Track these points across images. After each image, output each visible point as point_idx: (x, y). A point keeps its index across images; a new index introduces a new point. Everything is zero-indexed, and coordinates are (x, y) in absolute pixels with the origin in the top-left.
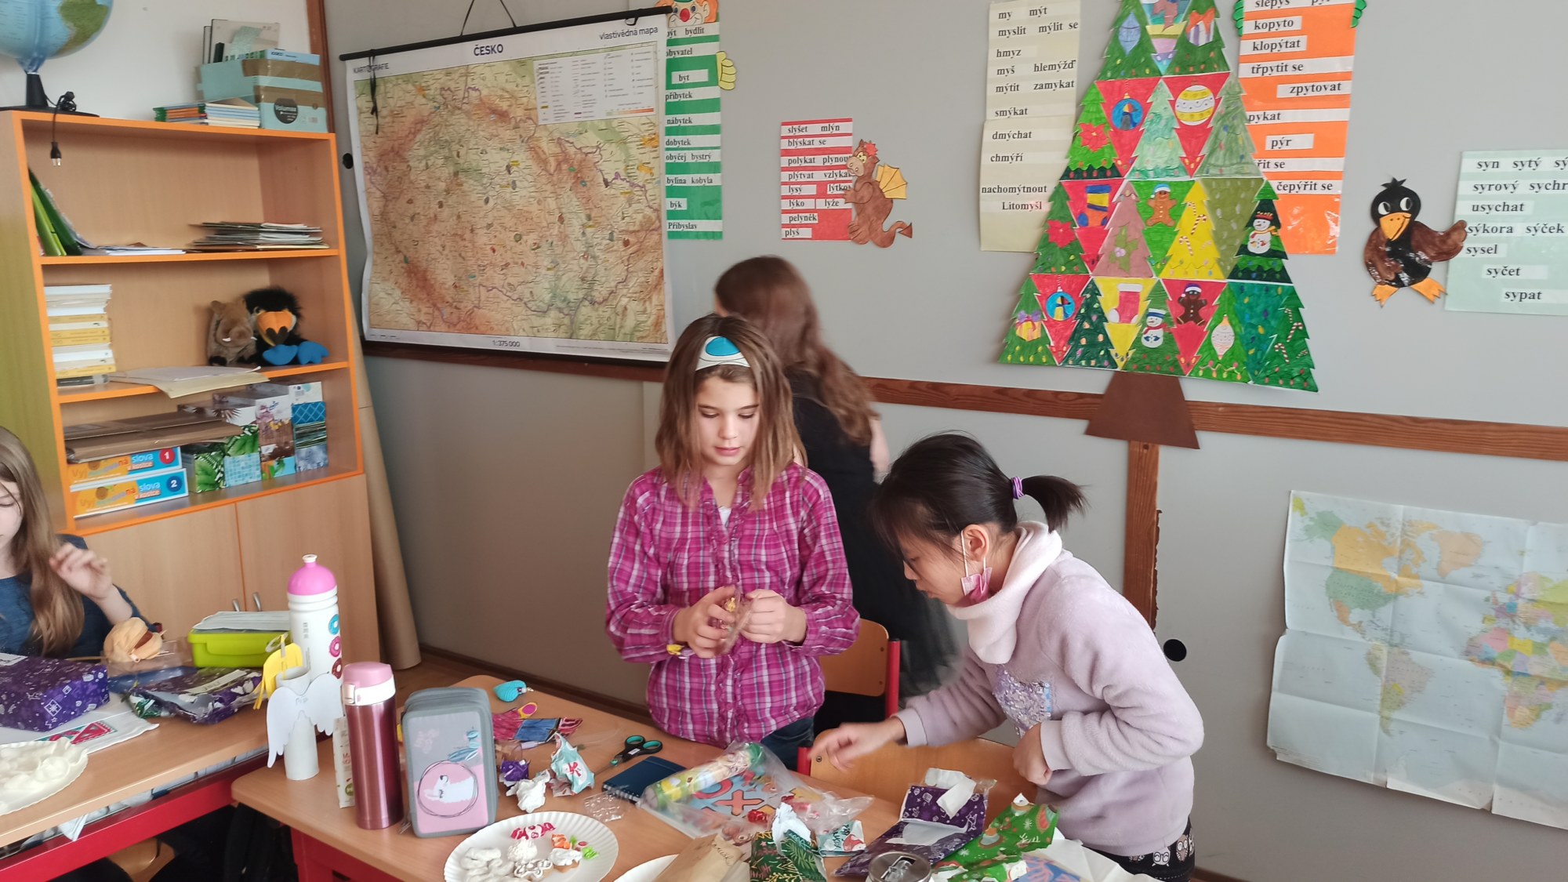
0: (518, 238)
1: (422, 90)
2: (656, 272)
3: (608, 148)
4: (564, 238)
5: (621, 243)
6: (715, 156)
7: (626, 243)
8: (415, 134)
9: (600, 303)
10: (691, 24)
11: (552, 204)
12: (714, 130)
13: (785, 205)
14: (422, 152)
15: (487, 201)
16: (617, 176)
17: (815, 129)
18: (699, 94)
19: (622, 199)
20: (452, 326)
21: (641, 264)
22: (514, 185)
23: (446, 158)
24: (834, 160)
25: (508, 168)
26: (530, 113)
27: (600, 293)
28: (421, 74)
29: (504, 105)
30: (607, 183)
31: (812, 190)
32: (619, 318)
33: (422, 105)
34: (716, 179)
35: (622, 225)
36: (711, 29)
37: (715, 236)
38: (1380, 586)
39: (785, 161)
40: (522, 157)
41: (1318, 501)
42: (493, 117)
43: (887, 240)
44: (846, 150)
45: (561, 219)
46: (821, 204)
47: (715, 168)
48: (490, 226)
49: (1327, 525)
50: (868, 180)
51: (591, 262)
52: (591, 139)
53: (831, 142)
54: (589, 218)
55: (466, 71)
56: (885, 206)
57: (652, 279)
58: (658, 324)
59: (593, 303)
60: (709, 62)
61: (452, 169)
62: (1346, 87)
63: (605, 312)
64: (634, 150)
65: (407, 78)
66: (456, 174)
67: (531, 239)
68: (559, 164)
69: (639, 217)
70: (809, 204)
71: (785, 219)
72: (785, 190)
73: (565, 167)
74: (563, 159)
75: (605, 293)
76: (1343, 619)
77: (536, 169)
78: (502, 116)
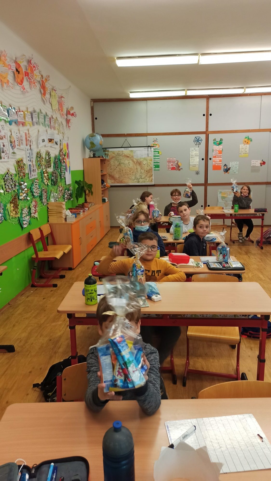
0: (130, 171)
1: (114, 153)
2: (152, 174)
3: (144, 161)
4: (137, 171)
5: (146, 172)
6: (159, 161)
7: (147, 171)
8: (112, 159)
9: (143, 178)
10: (156, 147)
11: (135, 167)
12: (159, 159)
13: (168, 166)
14: (113, 161)
15: (125, 167)
16: (146, 164)
17: (172, 159)
18: (156, 155)
19: (146, 167)
20: (118, 183)
21: (149, 174)
22: (130, 165)
23: (118, 162)
24: (173, 162)
25: (129, 163)
26: (132, 157)
27: (143, 177)
28: (114, 151)
29: (128, 156)
30: (144, 165)
31: (171, 165)
32: (146, 180)
33: (114, 155)
34: (159, 164)
35: (146, 169)
36: (158, 148)
37: (159, 170)
38: (225, 197)
39: (168, 162)
40: (131, 162)
41: (220, 190)
42: (127, 157)
43: (180, 170)
44: (175, 161)
45: (137, 169)
46: (172, 166)
47: (159, 163)
48: (125, 170)
49: (221, 192)
50: (177, 164)
51: (141, 174)
52: (142, 160)
53: (173, 160)
54: (141, 169)
55: (122, 151)
56: (179, 167)
57: (151, 175)
58: (151, 180)
59: (142, 178)
60: (158, 152)
61: (119, 163)
62: (221, 157)
63: (144, 180)
64: (148, 161)
65: (111, 152)
66: (120, 164)
67: (132, 171)
68: (137, 163)
69: (149, 168)
70: (170, 166)
71: (168, 168)
72: (168, 165)
73: (138, 163)
74: (137, 162)
75: (144, 177)
76: (222, 200)
77: (133, 163)
78: (128, 157)
